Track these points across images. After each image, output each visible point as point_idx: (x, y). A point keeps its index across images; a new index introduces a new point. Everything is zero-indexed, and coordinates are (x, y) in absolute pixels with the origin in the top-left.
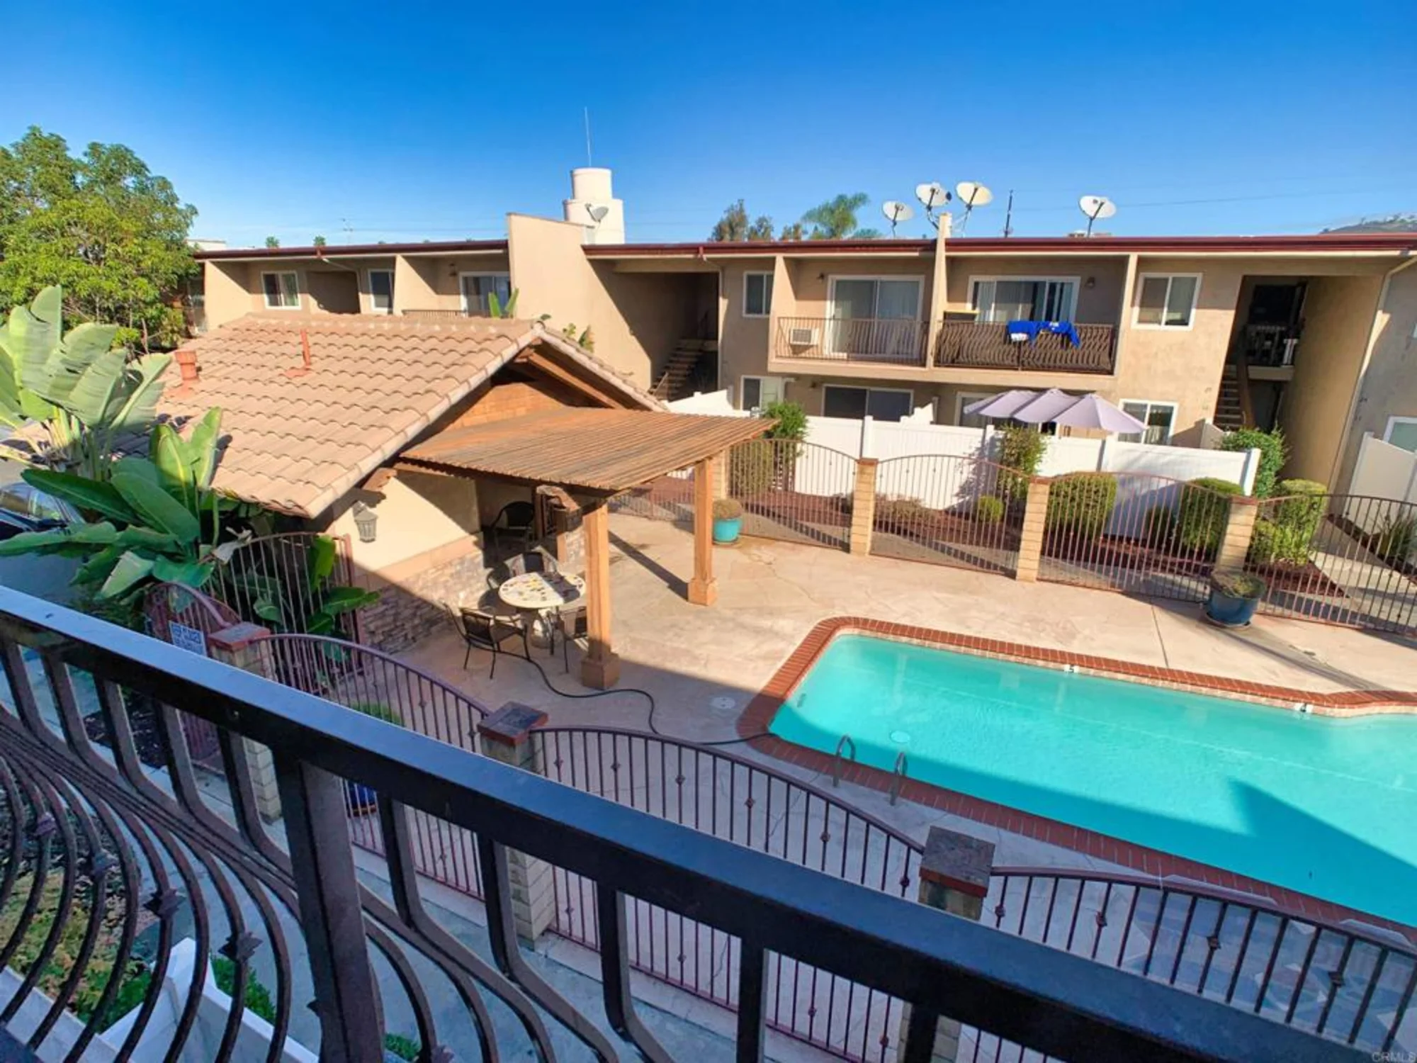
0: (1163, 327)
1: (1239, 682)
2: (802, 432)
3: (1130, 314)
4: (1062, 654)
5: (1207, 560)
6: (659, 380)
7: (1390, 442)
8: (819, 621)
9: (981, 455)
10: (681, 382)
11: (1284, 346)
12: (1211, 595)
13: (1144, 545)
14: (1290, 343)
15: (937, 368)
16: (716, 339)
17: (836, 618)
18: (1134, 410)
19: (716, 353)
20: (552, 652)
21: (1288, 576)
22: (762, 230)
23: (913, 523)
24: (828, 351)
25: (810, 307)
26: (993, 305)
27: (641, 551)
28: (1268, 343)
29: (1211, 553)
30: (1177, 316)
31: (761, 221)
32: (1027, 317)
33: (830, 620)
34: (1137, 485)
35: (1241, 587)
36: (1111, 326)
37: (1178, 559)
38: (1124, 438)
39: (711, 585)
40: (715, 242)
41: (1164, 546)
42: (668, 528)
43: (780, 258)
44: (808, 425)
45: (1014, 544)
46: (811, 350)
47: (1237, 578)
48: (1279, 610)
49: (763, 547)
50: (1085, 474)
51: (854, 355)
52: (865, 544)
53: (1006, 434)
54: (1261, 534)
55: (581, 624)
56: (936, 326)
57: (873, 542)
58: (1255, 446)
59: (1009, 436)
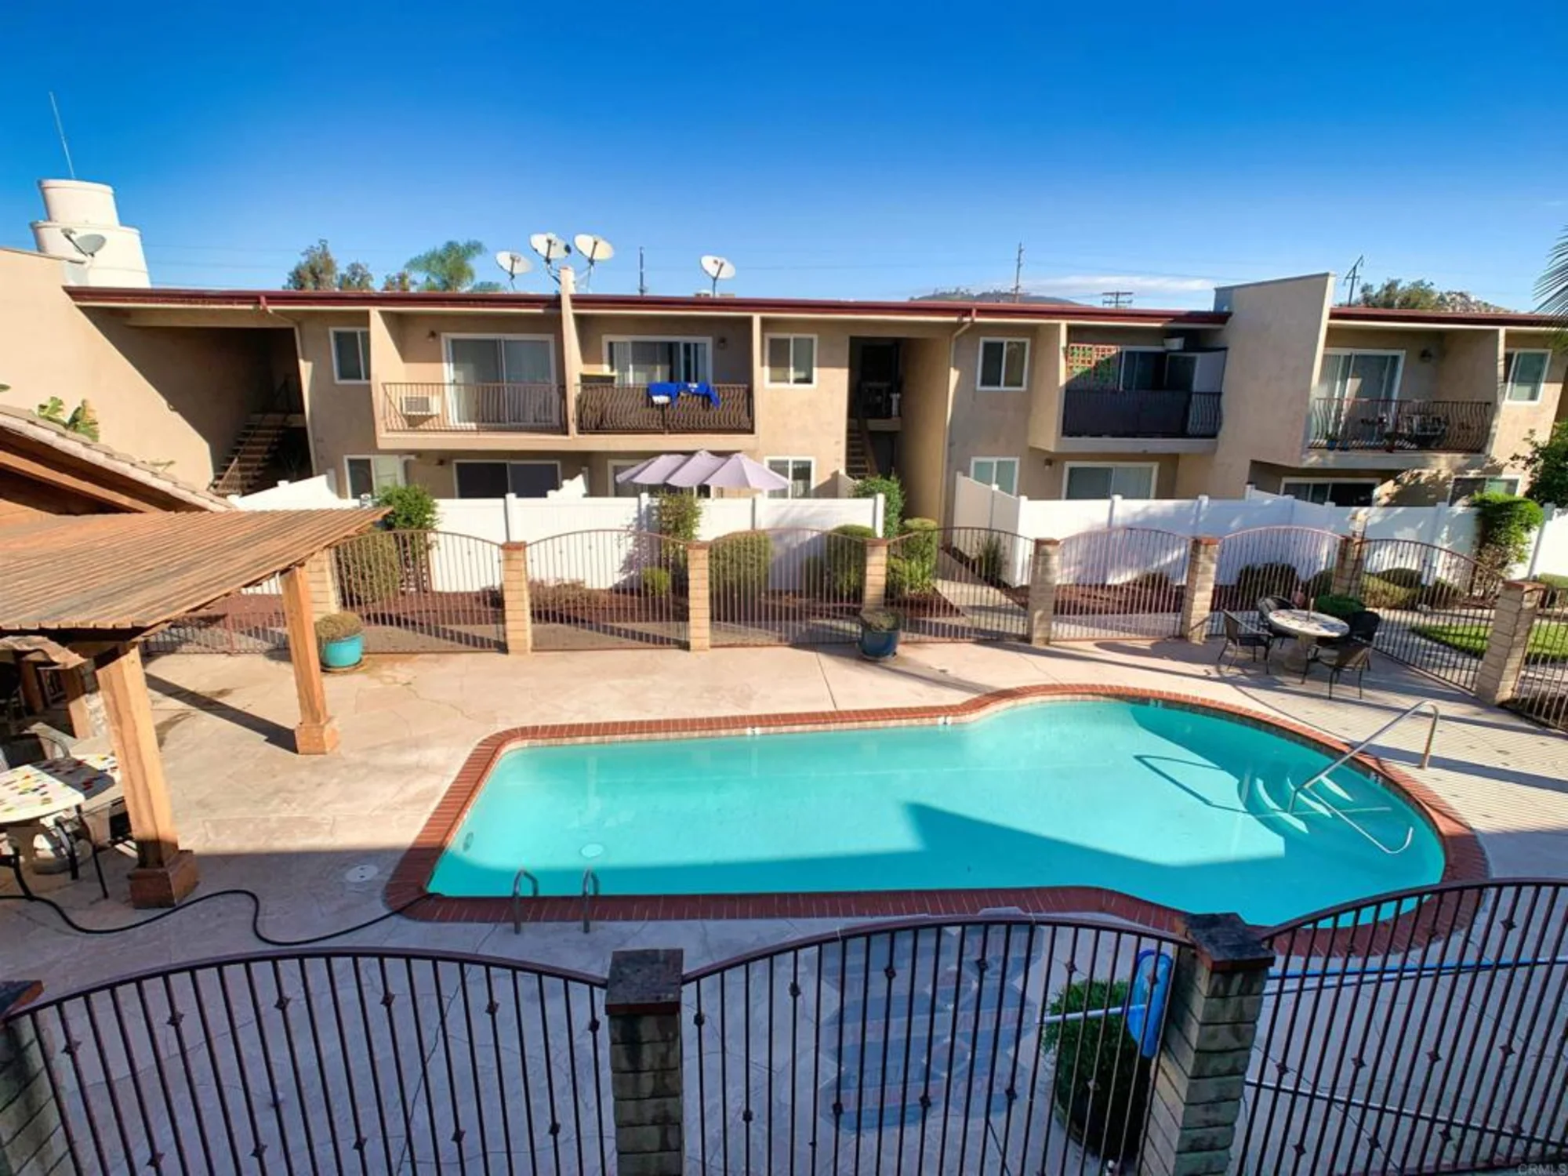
0: (792, 386)
1: (894, 710)
2: (432, 520)
3: (761, 374)
4: (743, 718)
5: (855, 602)
6: (226, 469)
7: (976, 479)
8: (479, 741)
9: (640, 526)
10: (259, 469)
11: (891, 400)
12: (863, 634)
13: (801, 596)
14: (895, 397)
15: (581, 436)
16: (302, 411)
17: (498, 734)
18: (779, 467)
19: (304, 430)
20: (75, 876)
21: (918, 605)
22: (358, 279)
23: (575, 608)
24: (453, 420)
25: (423, 371)
26: (631, 367)
27: (220, 700)
28: (879, 399)
29: (858, 594)
30: (802, 375)
31: (354, 268)
32: (666, 379)
33: (492, 737)
34: (787, 540)
35: (884, 622)
36: (746, 386)
37: (832, 605)
38: (773, 494)
39: (327, 727)
40: (293, 290)
41: (818, 594)
42: (261, 663)
43: (374, 312)
44: (437, 510)
45: (683, 615)
46: (430, 421)
47: (881, 614)
48: (917, 637)
49: (398, 665)
50: (741, 534)
51: (484, 425)
52: (525, 641)
53: (661, 501)
54: (894, 570)
55: (120, 824)
56: (574, 390)
57: (534, 635)
58: (880, 492)
59: (664, 503)
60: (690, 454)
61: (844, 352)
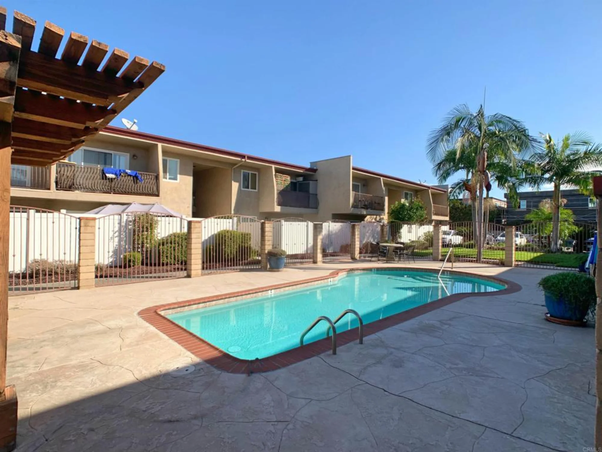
0: (168, 180)
15: (59, 191)
26: (83, 163)
30: (174, 176)
36: (155, 174)
60: (129, 204)
61: (191, 169)
